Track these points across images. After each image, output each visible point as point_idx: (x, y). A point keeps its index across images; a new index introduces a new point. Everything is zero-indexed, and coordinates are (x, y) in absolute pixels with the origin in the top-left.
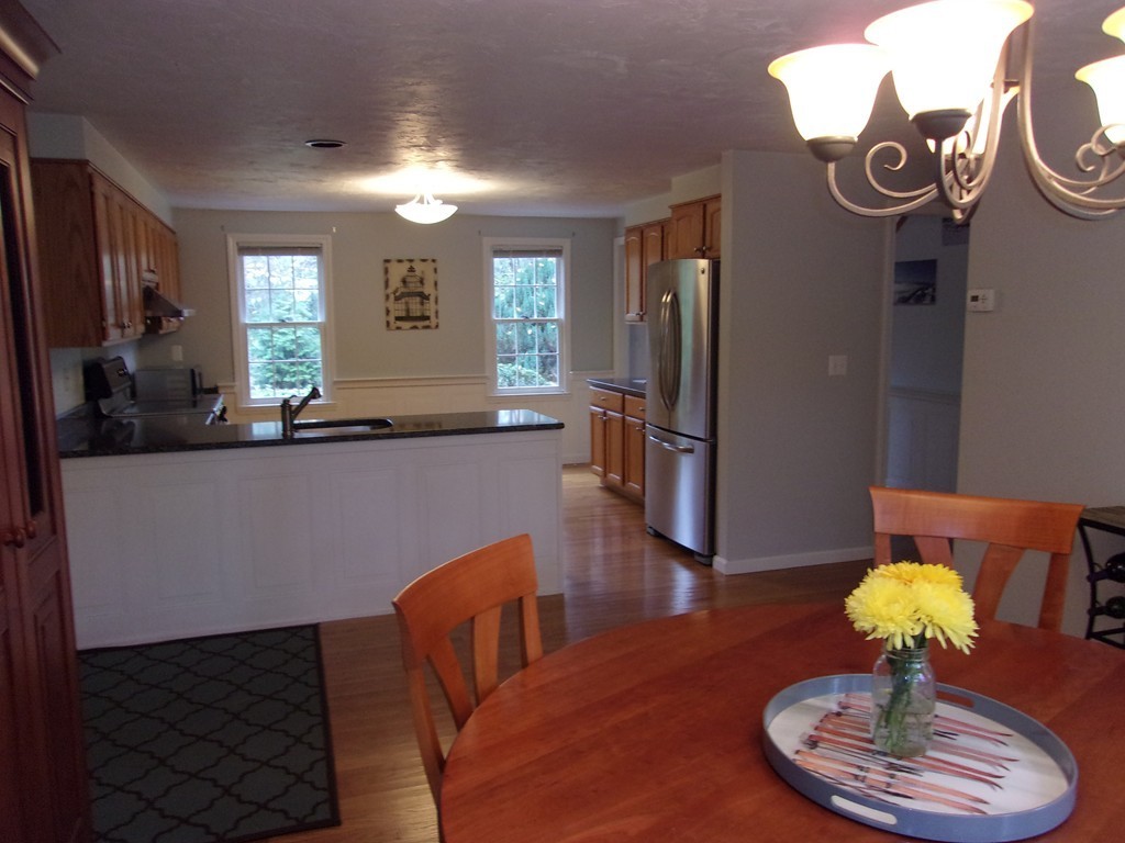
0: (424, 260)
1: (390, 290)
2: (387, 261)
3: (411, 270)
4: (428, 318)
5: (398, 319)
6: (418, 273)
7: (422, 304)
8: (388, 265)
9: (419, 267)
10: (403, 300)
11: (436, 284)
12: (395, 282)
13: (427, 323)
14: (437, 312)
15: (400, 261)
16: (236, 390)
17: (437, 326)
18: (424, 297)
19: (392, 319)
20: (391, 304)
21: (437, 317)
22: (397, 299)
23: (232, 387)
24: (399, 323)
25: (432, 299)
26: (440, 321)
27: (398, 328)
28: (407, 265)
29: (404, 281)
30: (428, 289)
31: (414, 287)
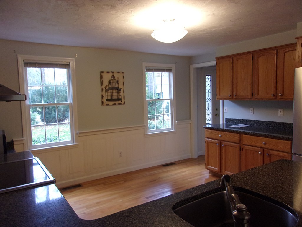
0: (118, 72)
1: (103, 87)
2: (102, 72)
3: (113, 77)
4: (120, 100)
5: (107, 100)
6: (116, 78)
7: (118, 93)
8: (102, 74)
9: (116, 75)
10: (110, 91)
11: (124, 83)
12: (106, 83)
13: (120, 102)
14: (124, 97)
15: (108, 72)
16: (24, 142)
17: (124, 103)
18: (119, 90)
19: (104, 100)
20: (104, 93)
21: (124, 99)
22: (106, 91)
23: (22, 140)
24: (108, 102)
25: (122, 90)
26: (125, 101)
27: (107, 105)
28: (111, 74)
29: (110, 82)
30: (120, 86)
31: (114, 85)
